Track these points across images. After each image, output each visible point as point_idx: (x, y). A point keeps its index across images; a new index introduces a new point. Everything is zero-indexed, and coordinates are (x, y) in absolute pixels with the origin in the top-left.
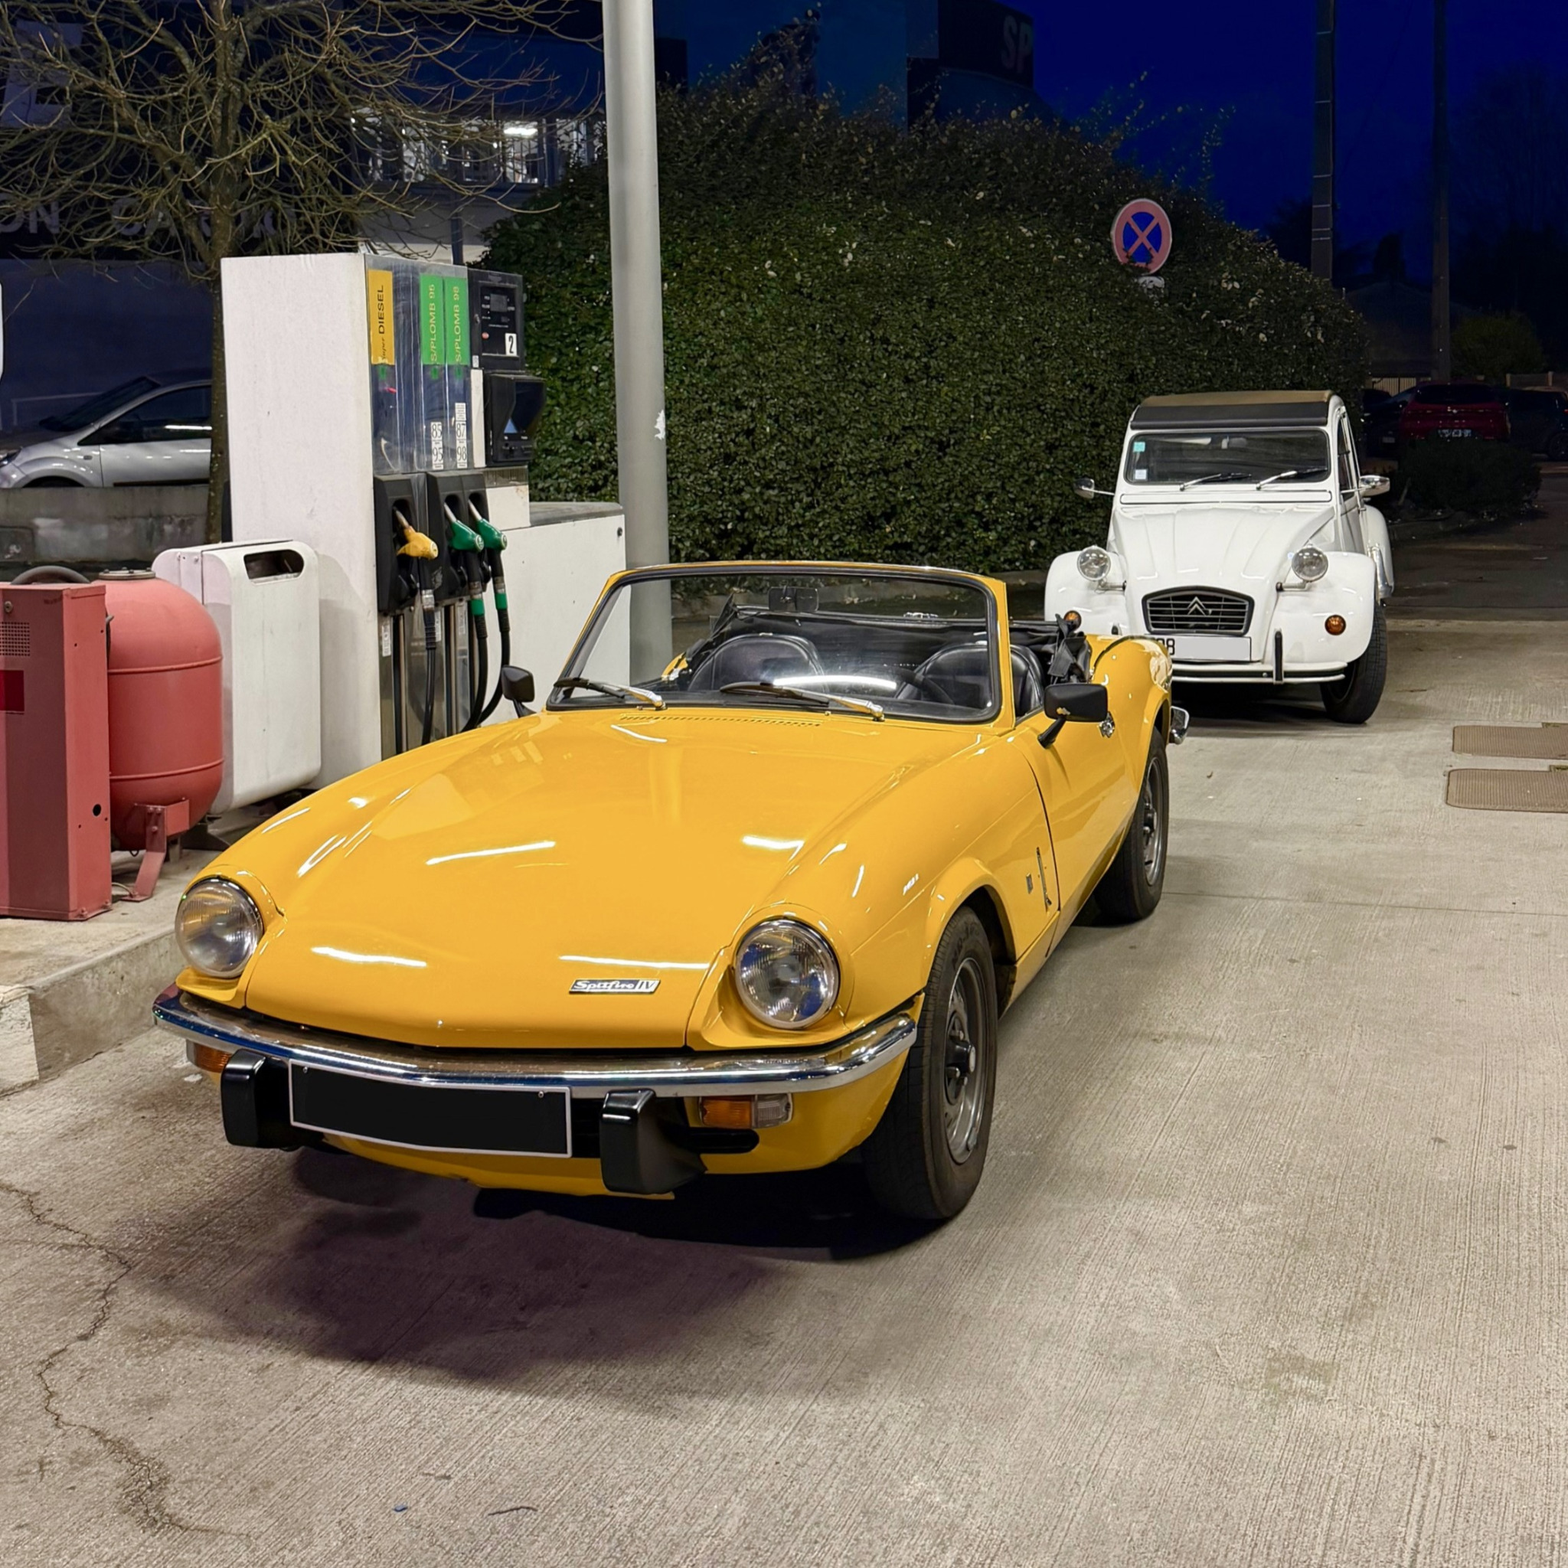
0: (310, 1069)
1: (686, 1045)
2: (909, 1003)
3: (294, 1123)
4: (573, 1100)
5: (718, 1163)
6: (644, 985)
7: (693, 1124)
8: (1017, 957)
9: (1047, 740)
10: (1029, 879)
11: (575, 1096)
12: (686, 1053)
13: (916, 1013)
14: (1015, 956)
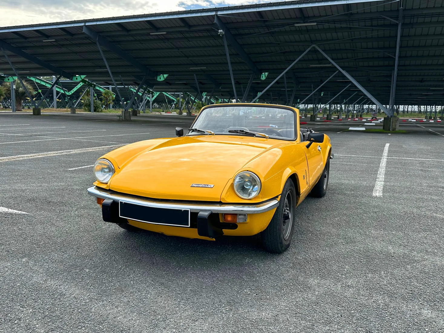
0: (124, 203)
1: (220, 201)
2: (277, 197)
3: (120, 216)
4: (191, 212)
5: (227, 232)
6: (210, 186)
7: (221, 221)
8: (301, 193)
9: (308, 147)
10: (304, 176)
11: (191, 211)
12: (220, 203)
13: (279, 199)
14: (300, 193)
